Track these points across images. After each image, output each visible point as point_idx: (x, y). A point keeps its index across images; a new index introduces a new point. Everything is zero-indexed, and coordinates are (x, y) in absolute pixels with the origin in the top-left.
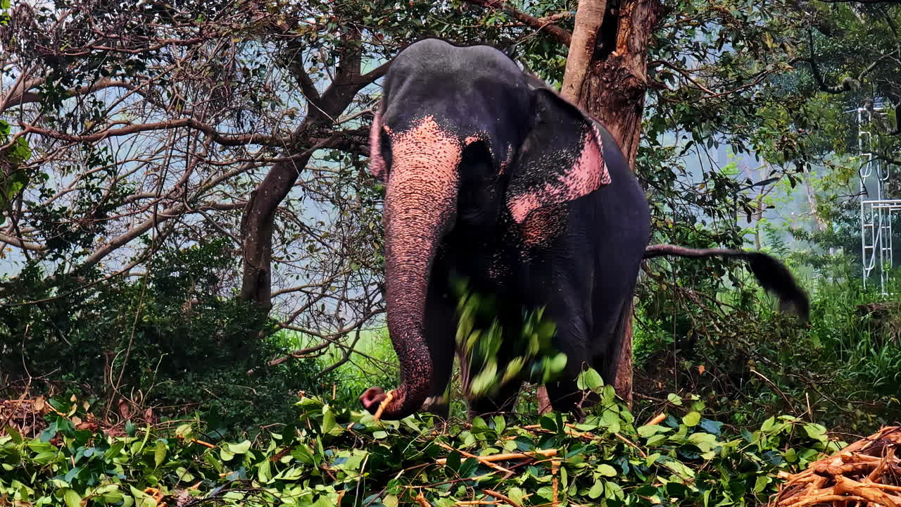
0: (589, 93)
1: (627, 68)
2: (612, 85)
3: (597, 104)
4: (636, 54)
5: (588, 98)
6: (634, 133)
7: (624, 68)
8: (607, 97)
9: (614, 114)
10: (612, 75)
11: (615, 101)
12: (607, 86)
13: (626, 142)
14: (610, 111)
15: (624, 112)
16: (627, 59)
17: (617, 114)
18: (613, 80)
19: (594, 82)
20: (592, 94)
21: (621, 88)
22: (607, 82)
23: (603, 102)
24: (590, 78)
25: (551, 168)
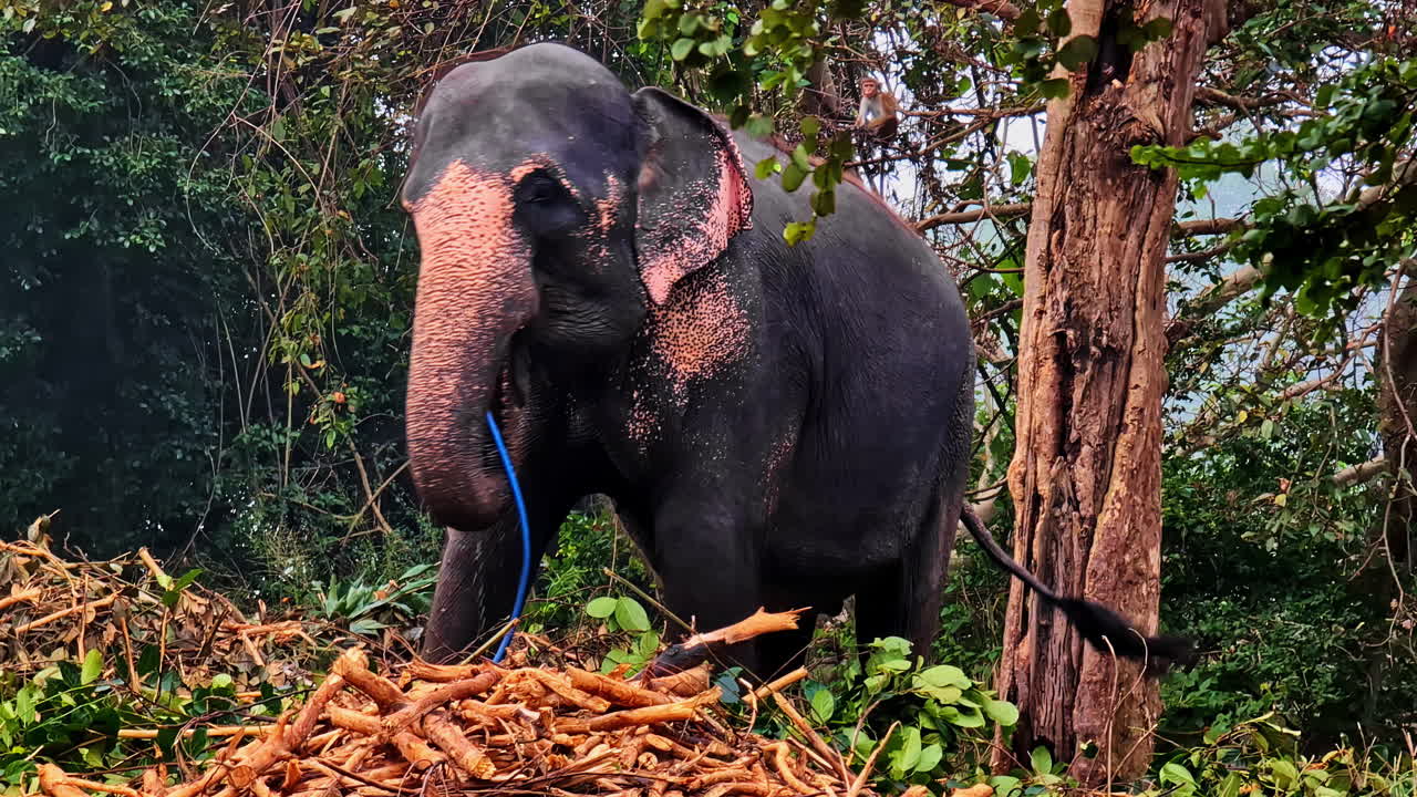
0: (1073, 148)
1: (1130, 106)
2: (1107, 135)
3: (1084, 166)
4: (1147, 83)
5: (1071, 157)
6: (1151, 213)
7: (1125, 108)
8: (1099, 154)
9: (1109, 182)
10: (1107, 118)
11: (1111, 159)
12: (1100, 136)
13: (1133, 229)
14: (1103, 177)
15: (1126, 179)
16: (1131, 91)
17: (1114, 181)
18: (1108, 128)
19: (1082, 130)
20: (1078, 151)
21: (1117, 140)
22: (1099, 129)
23: (1093, 162)
24: (1075, 123)
25: (687, 211)
